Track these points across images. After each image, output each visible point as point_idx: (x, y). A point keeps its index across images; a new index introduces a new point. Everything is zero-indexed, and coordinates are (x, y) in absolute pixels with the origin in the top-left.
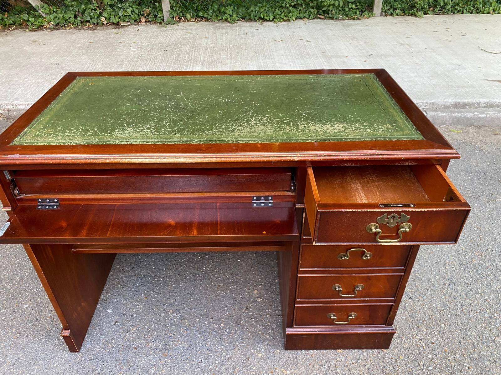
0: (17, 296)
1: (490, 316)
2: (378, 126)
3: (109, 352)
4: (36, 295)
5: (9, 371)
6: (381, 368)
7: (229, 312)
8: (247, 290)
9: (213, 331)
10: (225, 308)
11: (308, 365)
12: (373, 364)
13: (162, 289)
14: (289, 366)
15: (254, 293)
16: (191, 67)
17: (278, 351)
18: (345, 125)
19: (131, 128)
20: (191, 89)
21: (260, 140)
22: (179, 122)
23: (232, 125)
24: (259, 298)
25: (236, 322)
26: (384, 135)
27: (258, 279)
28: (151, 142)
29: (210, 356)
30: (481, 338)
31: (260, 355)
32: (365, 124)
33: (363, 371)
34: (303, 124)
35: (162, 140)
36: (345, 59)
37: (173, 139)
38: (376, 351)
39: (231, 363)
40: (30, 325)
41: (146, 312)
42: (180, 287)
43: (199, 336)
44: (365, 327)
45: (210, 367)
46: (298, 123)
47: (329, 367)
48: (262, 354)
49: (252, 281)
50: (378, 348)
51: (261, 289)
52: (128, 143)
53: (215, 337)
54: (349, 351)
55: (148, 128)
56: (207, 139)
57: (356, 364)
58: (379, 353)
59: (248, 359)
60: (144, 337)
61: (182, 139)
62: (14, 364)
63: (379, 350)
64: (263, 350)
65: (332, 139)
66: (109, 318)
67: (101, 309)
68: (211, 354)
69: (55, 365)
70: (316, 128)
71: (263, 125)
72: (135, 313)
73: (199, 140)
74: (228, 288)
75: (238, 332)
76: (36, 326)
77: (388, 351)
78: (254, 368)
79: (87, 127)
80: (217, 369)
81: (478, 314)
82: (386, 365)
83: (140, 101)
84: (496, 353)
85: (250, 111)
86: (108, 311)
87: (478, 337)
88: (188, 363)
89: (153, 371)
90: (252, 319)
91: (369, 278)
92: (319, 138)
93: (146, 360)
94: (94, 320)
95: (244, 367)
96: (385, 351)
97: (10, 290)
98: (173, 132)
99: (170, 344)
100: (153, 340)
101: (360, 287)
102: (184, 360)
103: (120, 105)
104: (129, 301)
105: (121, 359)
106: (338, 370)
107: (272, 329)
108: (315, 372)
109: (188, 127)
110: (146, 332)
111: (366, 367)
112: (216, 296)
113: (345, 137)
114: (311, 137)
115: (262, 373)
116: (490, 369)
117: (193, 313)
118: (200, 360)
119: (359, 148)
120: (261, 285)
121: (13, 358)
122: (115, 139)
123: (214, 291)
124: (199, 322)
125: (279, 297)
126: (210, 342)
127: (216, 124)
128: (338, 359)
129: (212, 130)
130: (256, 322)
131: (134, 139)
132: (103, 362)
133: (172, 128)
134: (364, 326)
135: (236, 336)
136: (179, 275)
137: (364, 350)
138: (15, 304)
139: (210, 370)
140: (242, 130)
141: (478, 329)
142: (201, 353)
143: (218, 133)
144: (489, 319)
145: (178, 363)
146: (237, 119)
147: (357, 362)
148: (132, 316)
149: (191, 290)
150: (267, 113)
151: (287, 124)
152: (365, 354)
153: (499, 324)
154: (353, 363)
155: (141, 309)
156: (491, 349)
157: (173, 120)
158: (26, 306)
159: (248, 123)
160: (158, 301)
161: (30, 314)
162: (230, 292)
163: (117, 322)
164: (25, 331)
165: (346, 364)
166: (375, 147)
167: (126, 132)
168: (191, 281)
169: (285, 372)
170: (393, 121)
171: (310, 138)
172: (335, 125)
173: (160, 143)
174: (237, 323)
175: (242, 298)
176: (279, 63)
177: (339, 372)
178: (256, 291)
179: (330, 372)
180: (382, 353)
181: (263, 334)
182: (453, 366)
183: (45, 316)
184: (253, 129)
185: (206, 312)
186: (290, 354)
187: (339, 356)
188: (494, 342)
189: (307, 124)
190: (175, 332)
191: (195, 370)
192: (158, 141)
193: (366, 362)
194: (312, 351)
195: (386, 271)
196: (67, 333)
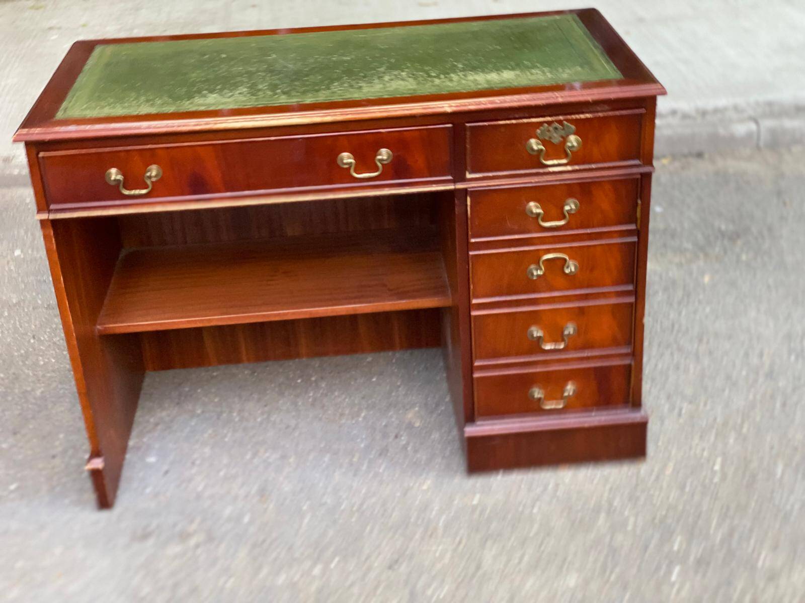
2: (563, 69)
18: (518, 72)
19: (215, 95)
20: (286, 50)
21: (400, 94)
22: (280, 85)
23: (358, 83)
25: (379, 455)
28: (250, 105)
34: (459, 75)
35: (263, 103)
37: (277, 101)
40: (12, 487)
44: (596, 415)
46: (452, 75)
49: (402, 403)
52: (218, 108)
55: (240, 93)
61: (291, 101)
65: (497, 87)
70: (476, 78)
71: (402, 79)
73: (314, 99)
79: (152, 97)
83: (213, 67)
92: (479, 87)
98: (276, 94)
103: (187, 73)
109: (295, 89)
112: (339, 427)
113: (515, 84)
122: (199, 106)
127: (334, 83)
129: (329, 89)
131: (225, 104)
133: (273, 91)
140: (372, 86)
143: (339, 92)
146: (364, 77)
151: (436, 77)
157: (271, 84)
159: (379, 79)
163: (168, 472)
167: (210, 98)
171: (467, 88)
172: (503, 73)
173: (261, 106)
184: (388, 85)
189: (464, 74)
192: (259, 104)
196: (98, 463)
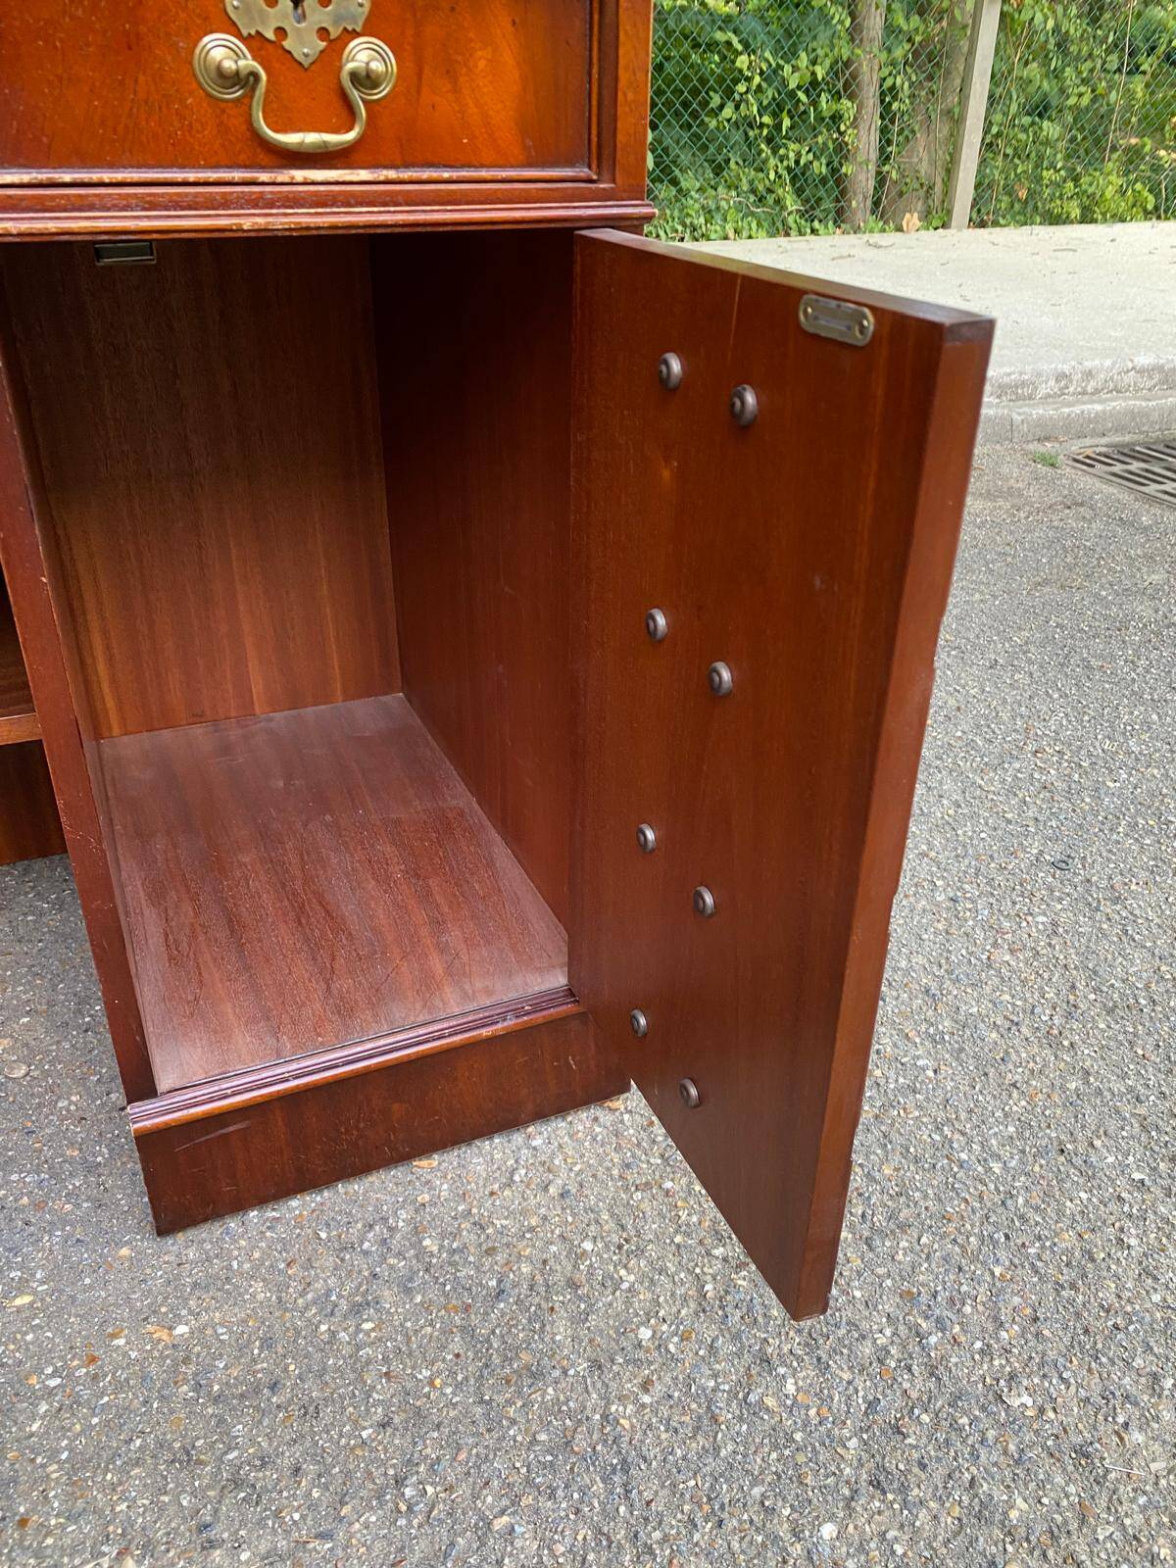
1: (951, 895)
6: (615, 1172)
11: (282, 1266)
12: (577, 1168)
14: (186, 1300)
17: (125, 1251)
24: (18, 1065)
27: (15, 997)
30: (945, 967)
33: (543, 1211)
38: (581, 1120)
47: (383, 1242)
48: (34, 1293)
50: (586, 1104)
51: (28, 1027)
57: (507, 1193)
58: (596, 1119)
63: (595, 1111)
64: (40, 1274)
77: (629, 1100)
81: (912, 899)
82: (633, 1156)
84: (1007, 997)
87: (935, 969)
96: (615, 1103)
106: (427, 1242)
107: (92, 1169)
108: (319, 1284)
111: (552, 1190)
116: (1007, 1053)
120: (31, 1013)
128: (425, 1198)
137: (531, 1129)
141: (927, 943)
144: (950, 904)
147: (509, 1184)
152: (537, 1142)
153: (986, 912)
154: (492, 1194)
156: (988, 989)
165: (461, 1207)
169: (164, 1335)
177: (435, 1249)
178: (5, 1043)
179: (392, 1261)
180: (605, 1117)
181: (39, 1204)
182: (882, 1082)
187: (427, 1182)
188: (989, 966)
194: (294, 1203)
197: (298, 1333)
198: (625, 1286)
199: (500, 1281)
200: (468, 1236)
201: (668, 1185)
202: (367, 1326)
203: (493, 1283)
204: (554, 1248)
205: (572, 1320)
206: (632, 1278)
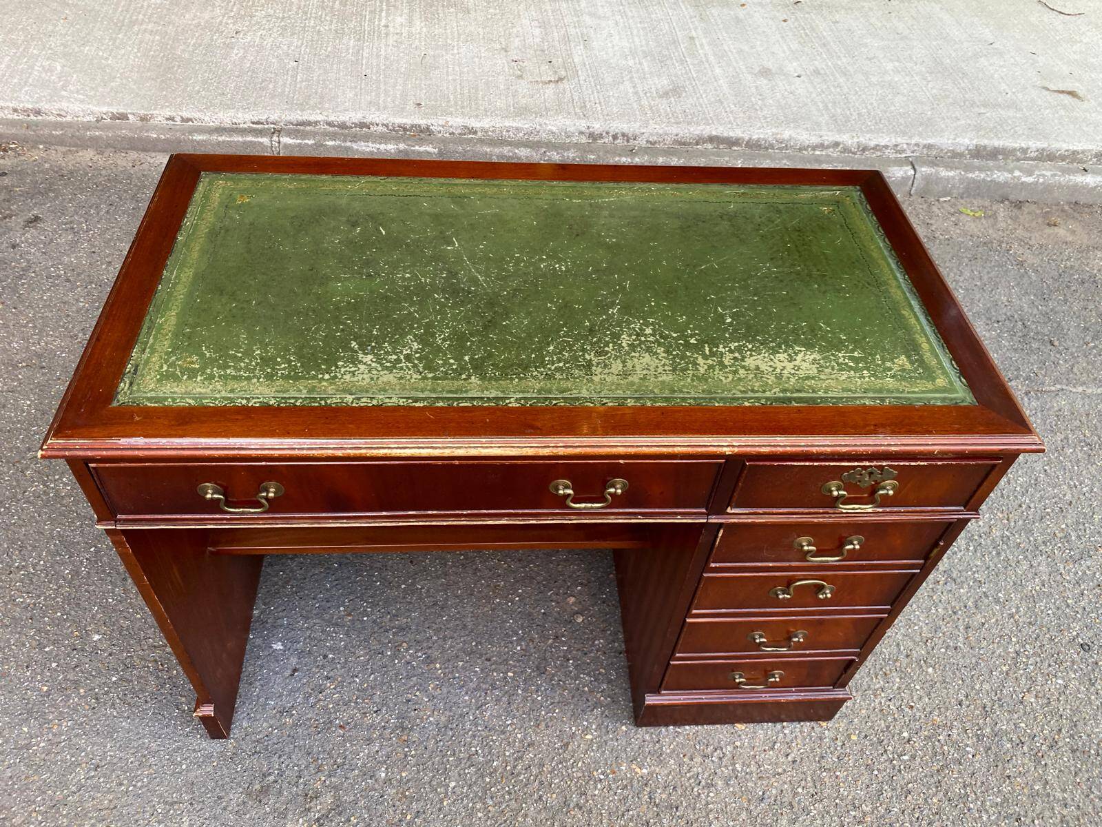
0: (73, 613)
1: (1018, 649)
2: (883, 360)
3: (289, 736)
4: (114, 611)
5: (89, 781)
6: (817, 759)
7: (521, 645)
8: (554, 597)
9: (494, 687)
10: (512, 636)
11: (682, 756)
12: (802, 751)
13: (381, 594)
14: (646, 758)
15: (567, 603)
16: (384, 14)
17: (624, 728)
18: (818, 357)
19: (370, 357)
20: (472, 226)
21: (650, 399)
22: (468, 340)
23: (584, 350)
24: (579, 615)
25: (538, 668)
26: (898, 391)
27: (574, 572)
28: (424, 399)
29: (492, 741)
30: (998, 695)
31: (589, 737)
32: (856, 354)
33: (784, 767)
34: (731, 351)
35: (445, 395)
36: (741, 13)
37: (466, 392)
38: (807, 726)
39: (535, 756)
40: (114, 679)
41: (353, 647)
42: (417, 589)
43: (467, 698)
44: (795, 692)
45: (495, 764)
46: (721, 349)
47: (720, 759)
48: (592, 734)
49: (563, 575)
50: (810, 720)
51: (580, 593)
52: (375, 402)
53: (498, 700)
54: (758, 726)
55: (408, 357)
56: (539, 392)
57: (771, 752)
58: (813, 728)
59: (567, 745)
60: (356, 703)
61: (486, 394)
62: (98, 766)
63: (813, 724)
64: (594, 727)
65: (795, 399)
66: (277, 661)
67: (259, 641)
68: (494, 738)
69: (184, 767)
70: (759, 363)
71: (649, 350)
72: (331, 649)
73: (521, 395)
74: (515, 592)
75: (543, 689)
76: (129, 681)
77: (830, 724)
78: (580, 765)
79: (271, 351)
80: (508, 768)
81: (996, 645)
82: (826, 753)
83: (367, 263)
84: (1023, 725)
85: (613, 305)
86: (275, 646)
87: (993, 694)
88: (450, 756)
89: (383, 775)
90: (568, 660)
91: (821, 622)
92: (768, 394)
93: (366, 751)
94: (248, 668)
95: (561, 763)
96: (824, 724)
97: (54, 599)
98: (463, 368)
99: (410, 717)
100: (375, 709)
101: (801, 636)
102: (441, 751)
103: (328, 279)
104: (315, 624)
105: (315, 749)
106: (737, 765)
107: (610, 682)
108: (695, 769)
109: (490, 355)
110: (358, 690)
111: (790, 758)
112: (493, 610)
113: (821, 394)
114: (753, 391)
115: (595, 773)
116: (1012, 759)
117: (450, 648)
118: (473, 749)
119: (851, 428)
120: (581, 584)
121: (93, 754)
122: (344, 391)
123: (489, 599)
124: (463, 667)
125: (618, 612)
126: (491, 710)
127: (549, 345)
128: (738, 744)
129: (543, 364)
130: (576, 667)
131: (385, 390)
132: (280, 757)
133: (459, 358)
134: (793, 689)
135: (539, 698)
136: (411, 562)
137: (785, 724)
138: (72, 632)
139: (495, 770)
140: (606, 366)
141: (995, 677)
142: (474, 736)
143: (558, 376)
144: (1014, 655)
145: (430, 757)
146: (591, 331)
147: (772, 748)
148: (325, 657)
149: (440, 597)
150: (652, 313)
151: (698, 348)
152: (786, 731)
153: (1032, 667)
154: (765, 751)
155: (341, 640)
156: (1016, 716)
157: (454, 333)
158: (96, 637)
159: (614, 343)
160: (374, 622)
161: (110, 655)
162: (520, 600)
163: (295, 670)
164: (106, 693)
165: (752, 753)
166: (883, 426)
167: (362, 367)
168: (438, 577)
169: (638, 770)
170: (911, 348)
171: (750, 394)
172: (796, 354)
173: (440, 404)
174: (541, 671)
175: (544, 613)
176: (590, 14)
177: (740, 769)
178: (572, 600)
179: (723, 769)
180: (818, 729)
181: (591, 692)
182: (946, 753)
183: (142, 658)
184: (629, 364)
185: (476, 645)
186: (645, 733)
187: (740, 736)
188: (1021, 702)
189: (739, 349)
190: (418, 690)
191: (466, 771)
192: (438, 399)
193: (789, 748)
194: (687, 727)
195: (854, 612)
196: (208, 710)
197: (686, 788)
198: (812, 814)
199: (763, 794)
200: (753, 768)
201: (838, 773)
202: (711, 795)
203: (761, 793)
204: (786, 786)
205: (789, 821)
206: (815, 812)
